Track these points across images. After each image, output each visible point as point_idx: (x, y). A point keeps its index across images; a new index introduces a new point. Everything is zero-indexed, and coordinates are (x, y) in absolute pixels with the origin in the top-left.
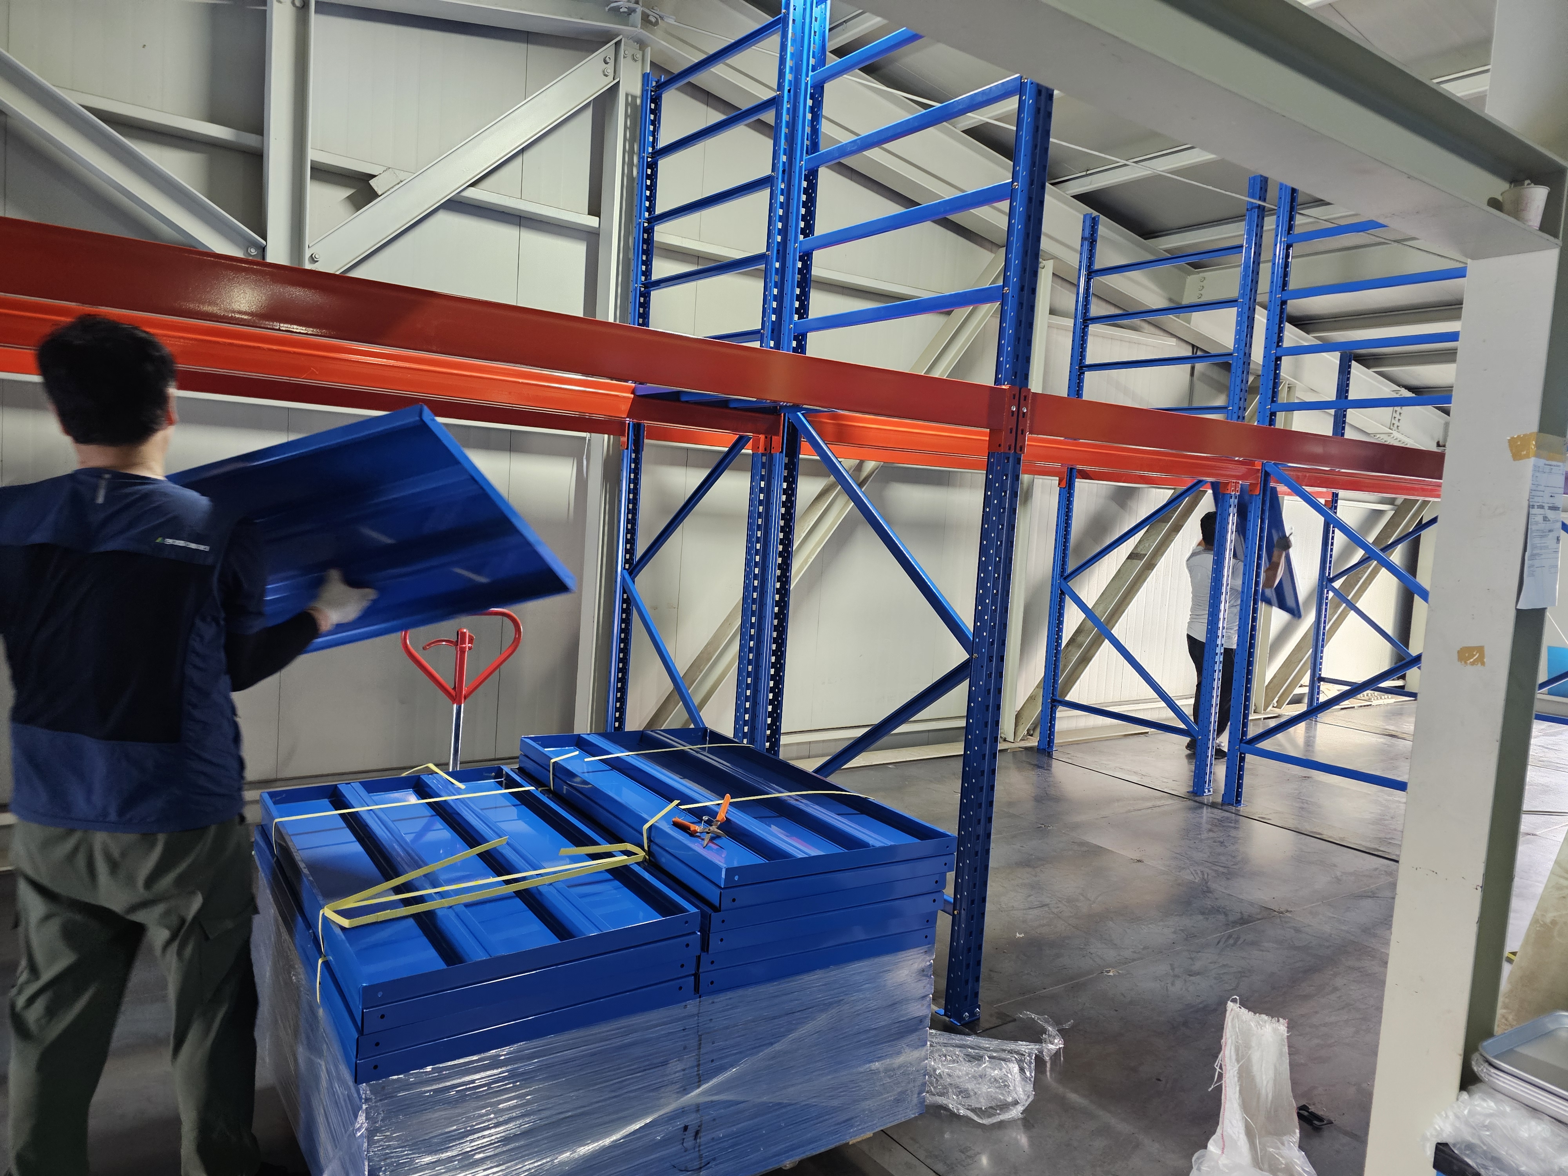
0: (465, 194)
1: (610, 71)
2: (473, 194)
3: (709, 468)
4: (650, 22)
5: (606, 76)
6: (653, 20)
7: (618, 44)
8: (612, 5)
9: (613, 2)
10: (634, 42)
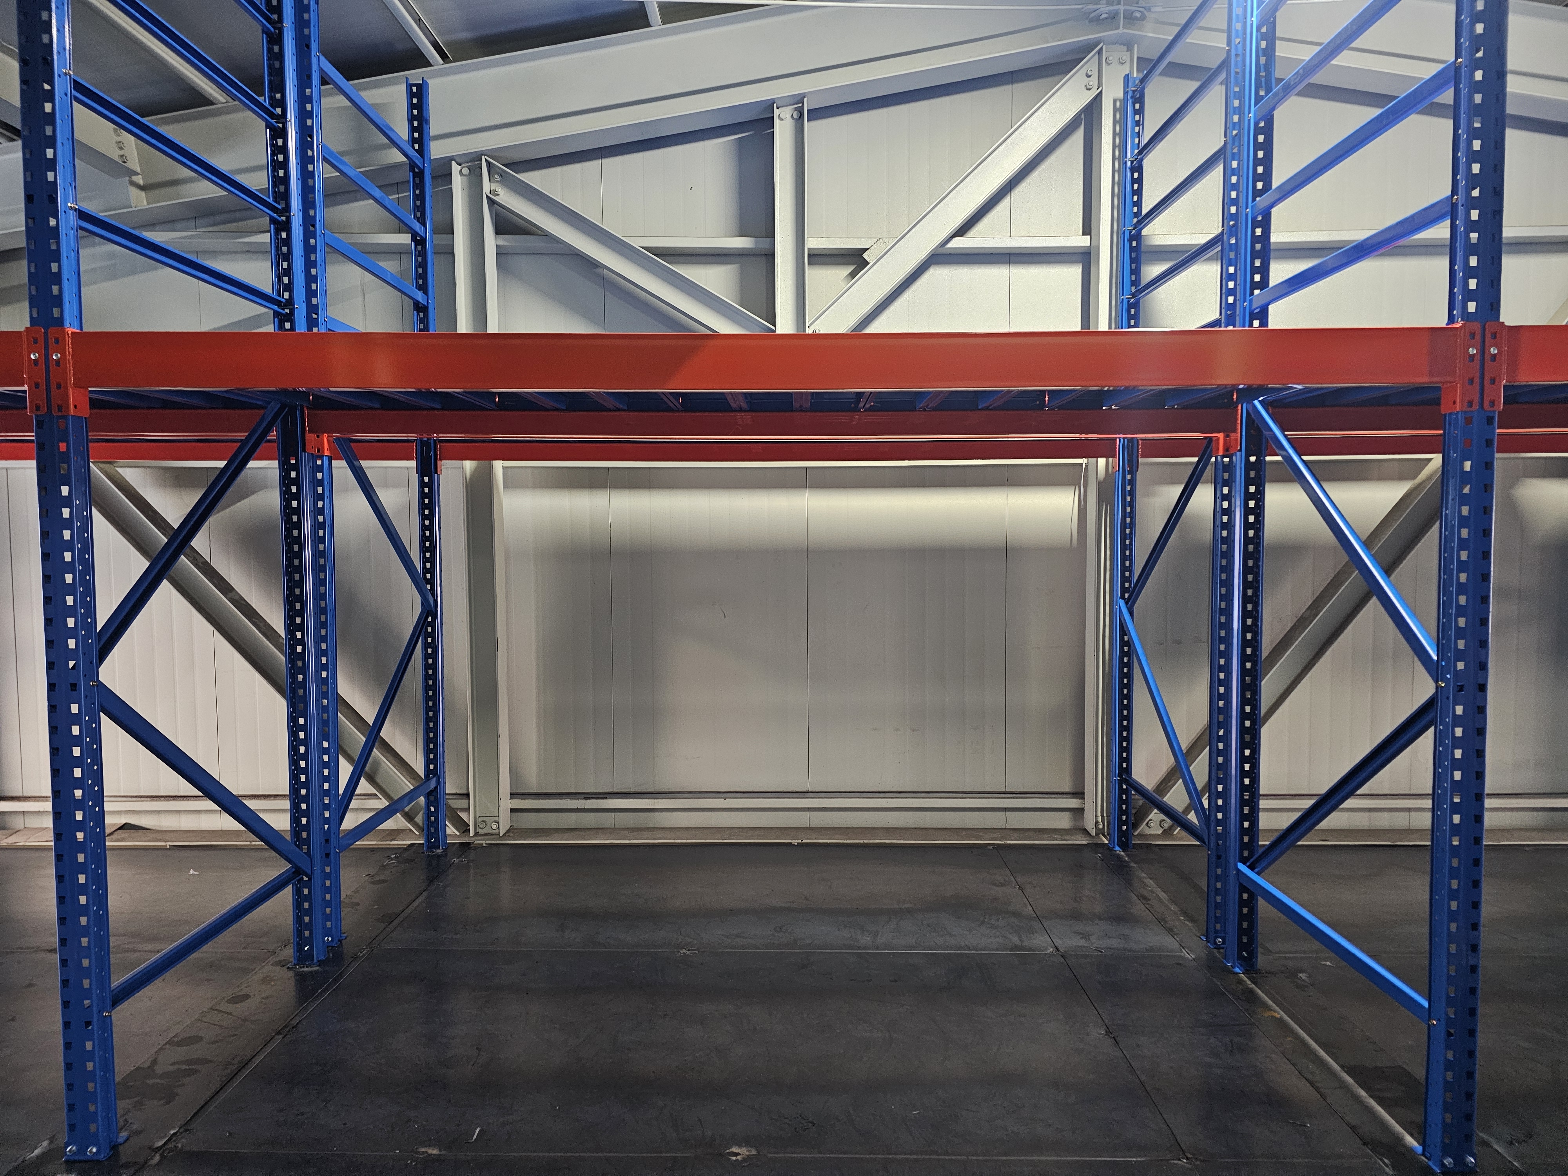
0: (950, 245)
1: (1094, 81)
2: (957, 243)
3: (1182, 483)
4: (1137, 19)
5: (1090, 89)
6: (1138, 15)
7: (1100, 52)
8: (1092, 15)
9: (1091, 13)
10: (1121, 44)
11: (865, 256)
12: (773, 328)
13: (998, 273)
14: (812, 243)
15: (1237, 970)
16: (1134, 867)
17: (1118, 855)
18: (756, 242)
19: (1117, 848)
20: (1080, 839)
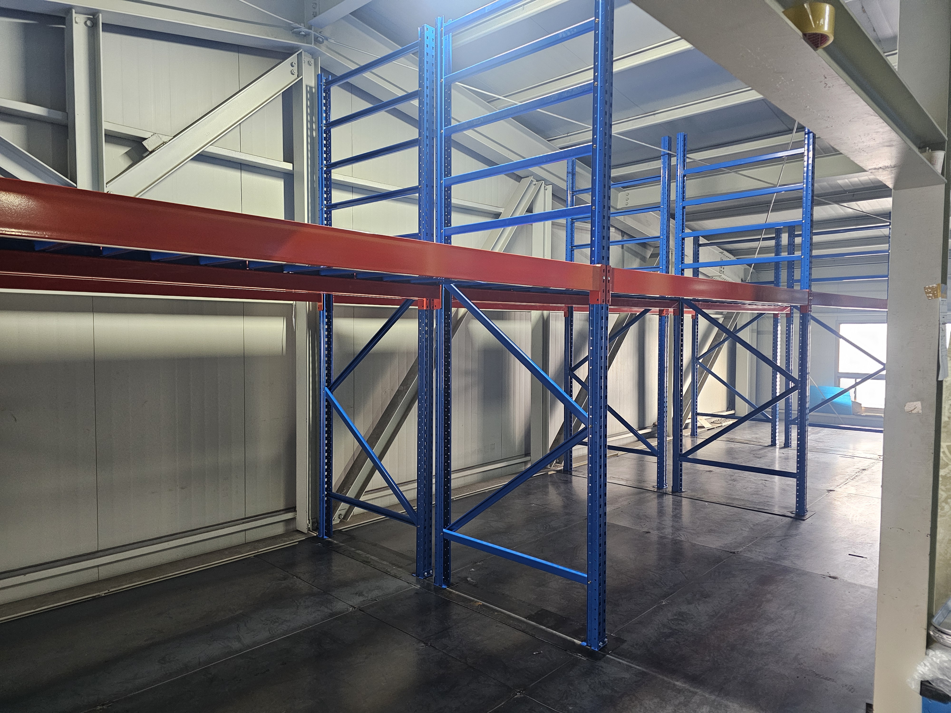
1: (296, 72)
2: (212, 149)
4: (319, 42)
5: (293, 74)
6: (321, 40)
7: (300, 55)
8: (295, 30)
9: (295, 28)
10: (308, 53)
11: (144, 143)
12: (75, 185)
13: (234, 174)
14: (106, 126)
15: (444, 587)
16: (343, 546)
17: (328, 541)
18: (49, 112)
19: (325, 537)
20: (300, 537)
